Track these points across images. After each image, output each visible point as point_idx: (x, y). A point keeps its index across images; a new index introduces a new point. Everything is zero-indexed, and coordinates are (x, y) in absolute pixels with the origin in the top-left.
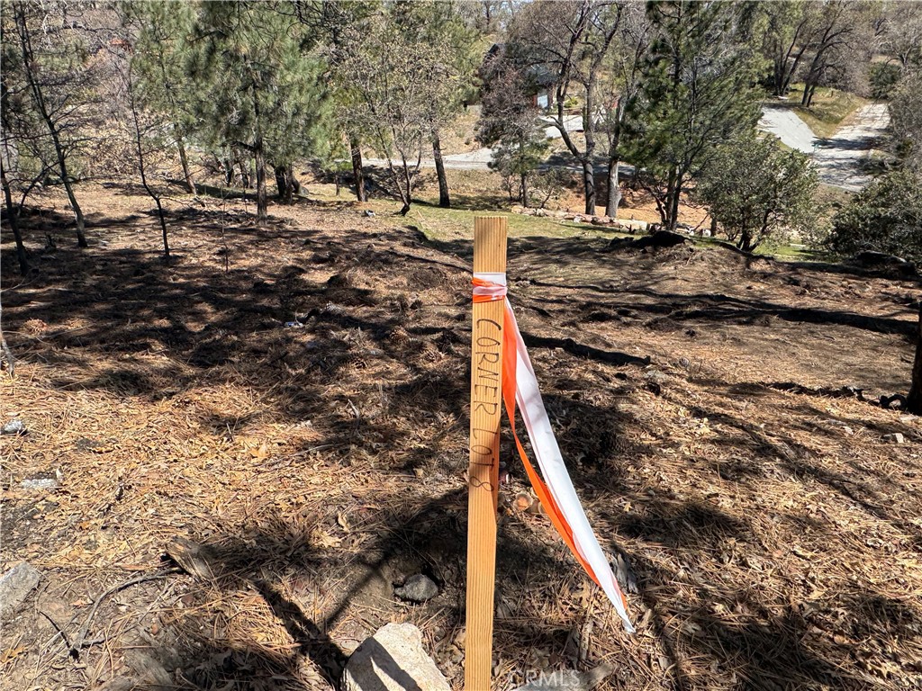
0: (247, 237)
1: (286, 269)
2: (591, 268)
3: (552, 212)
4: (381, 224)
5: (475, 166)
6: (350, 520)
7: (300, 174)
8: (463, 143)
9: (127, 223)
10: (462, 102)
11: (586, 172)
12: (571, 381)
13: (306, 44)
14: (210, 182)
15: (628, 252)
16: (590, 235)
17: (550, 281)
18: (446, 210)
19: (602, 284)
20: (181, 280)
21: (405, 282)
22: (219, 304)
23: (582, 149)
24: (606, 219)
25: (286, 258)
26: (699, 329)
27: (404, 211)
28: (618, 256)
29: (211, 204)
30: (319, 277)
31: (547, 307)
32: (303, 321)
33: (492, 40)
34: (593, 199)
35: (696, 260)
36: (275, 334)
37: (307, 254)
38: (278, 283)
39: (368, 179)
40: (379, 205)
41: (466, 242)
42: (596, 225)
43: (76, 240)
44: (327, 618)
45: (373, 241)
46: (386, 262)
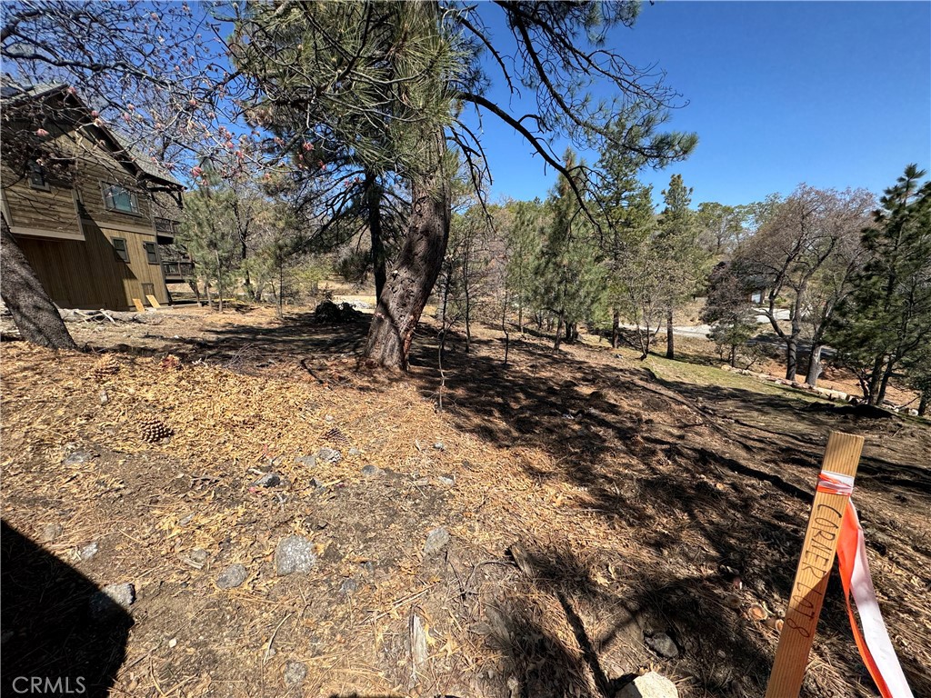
0: (548, 360)
1: (566, 382)
2: (791, 421)
3: (756, 374)
4: (626, 364)
5: (695, 335)
6: (616, 571)
7: (580, 328)
8: (689, 320)
9: (487, 343)
10: (692, 295)
11: (790, 349)
12: (787, 515)
13: (598, 259)
14: (530, 327)
15: (829, 415)
16: (790, 395)
17: (752, 423)
18: (671, 361)
19: (802, 435)
20: (510, 378)
21: (641, 404)
22: (528, 396)
23: (788, 333)
24: (806, 386)
25: (567, 375)
26: (911, 498)
27: (643, 358)
28: (818, 417)
29: (530, 339)
30: (586, 390)
31: (750, 443)
32: (574, 415)
33: (720, 259)
34: (794, 369)
35: (904, 434)
36: (557, 420)
37: (579, 375)
38: (561, 390)
39: (621, 336)
40: (625, 352)
41: (684, 384)
42: (795, 388)
43: (465, 348)
44: (602, 640)
45: (620, 373)
46: (628, 388)
